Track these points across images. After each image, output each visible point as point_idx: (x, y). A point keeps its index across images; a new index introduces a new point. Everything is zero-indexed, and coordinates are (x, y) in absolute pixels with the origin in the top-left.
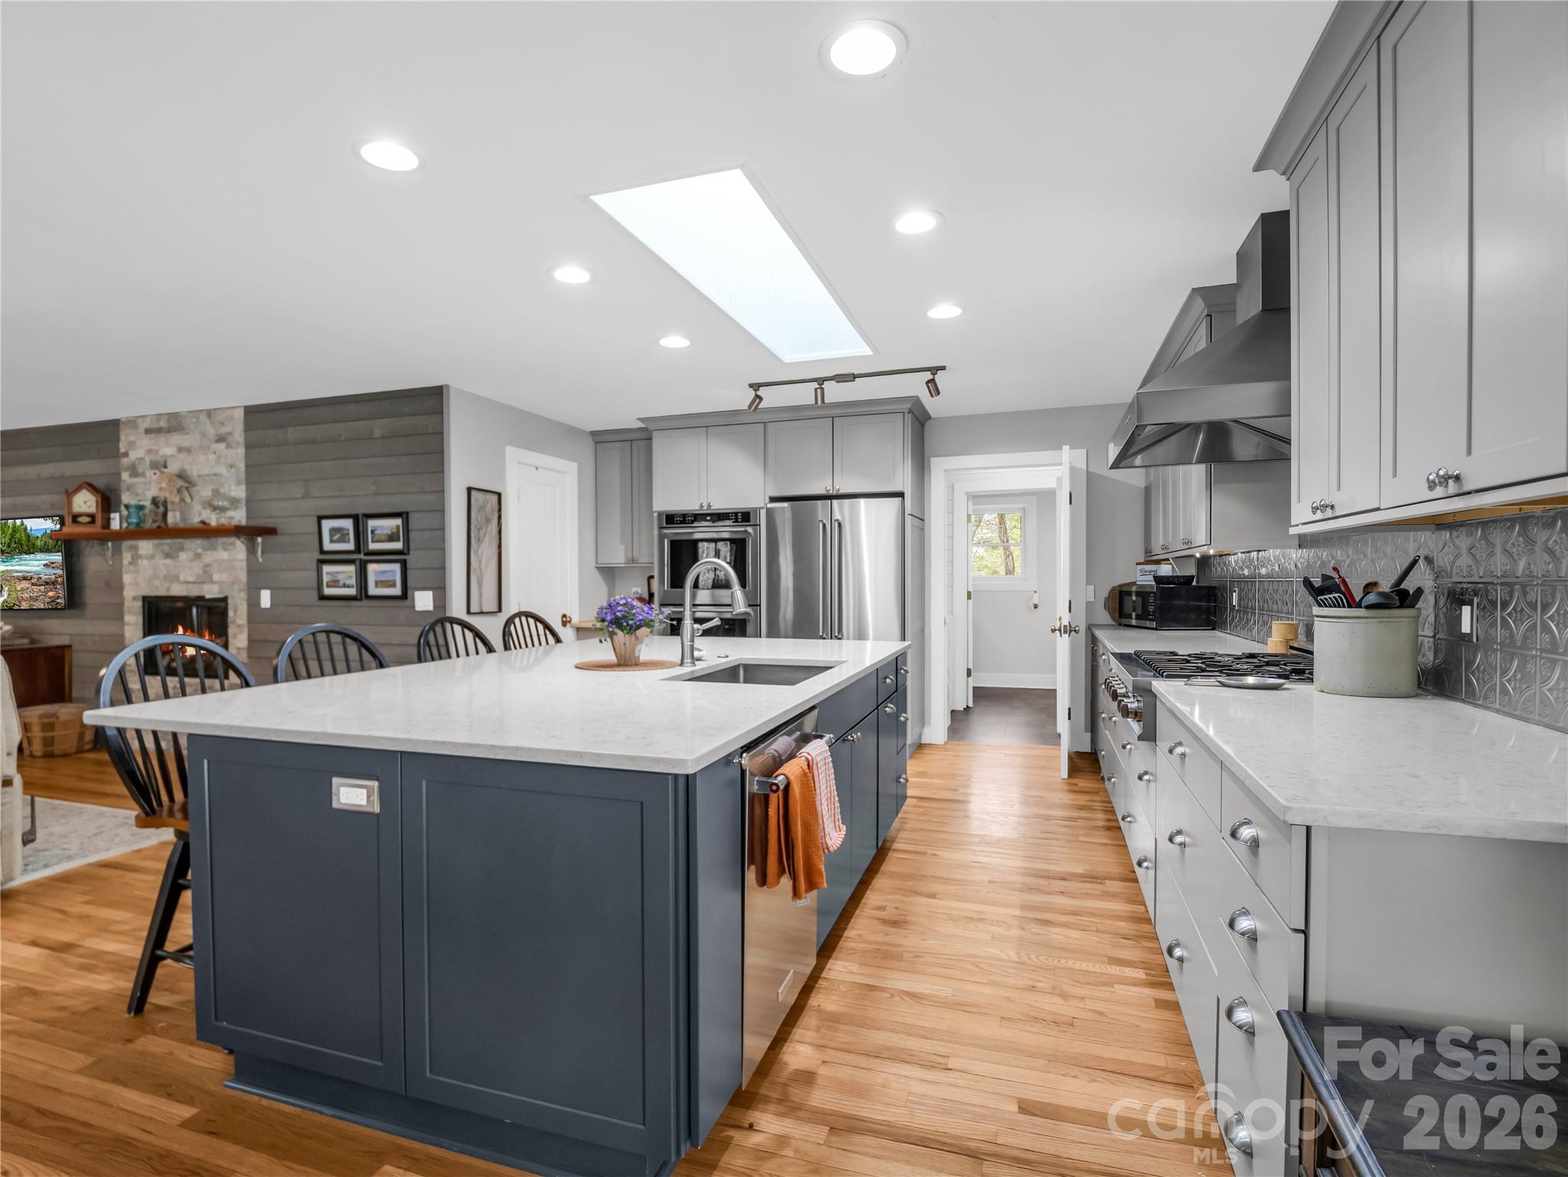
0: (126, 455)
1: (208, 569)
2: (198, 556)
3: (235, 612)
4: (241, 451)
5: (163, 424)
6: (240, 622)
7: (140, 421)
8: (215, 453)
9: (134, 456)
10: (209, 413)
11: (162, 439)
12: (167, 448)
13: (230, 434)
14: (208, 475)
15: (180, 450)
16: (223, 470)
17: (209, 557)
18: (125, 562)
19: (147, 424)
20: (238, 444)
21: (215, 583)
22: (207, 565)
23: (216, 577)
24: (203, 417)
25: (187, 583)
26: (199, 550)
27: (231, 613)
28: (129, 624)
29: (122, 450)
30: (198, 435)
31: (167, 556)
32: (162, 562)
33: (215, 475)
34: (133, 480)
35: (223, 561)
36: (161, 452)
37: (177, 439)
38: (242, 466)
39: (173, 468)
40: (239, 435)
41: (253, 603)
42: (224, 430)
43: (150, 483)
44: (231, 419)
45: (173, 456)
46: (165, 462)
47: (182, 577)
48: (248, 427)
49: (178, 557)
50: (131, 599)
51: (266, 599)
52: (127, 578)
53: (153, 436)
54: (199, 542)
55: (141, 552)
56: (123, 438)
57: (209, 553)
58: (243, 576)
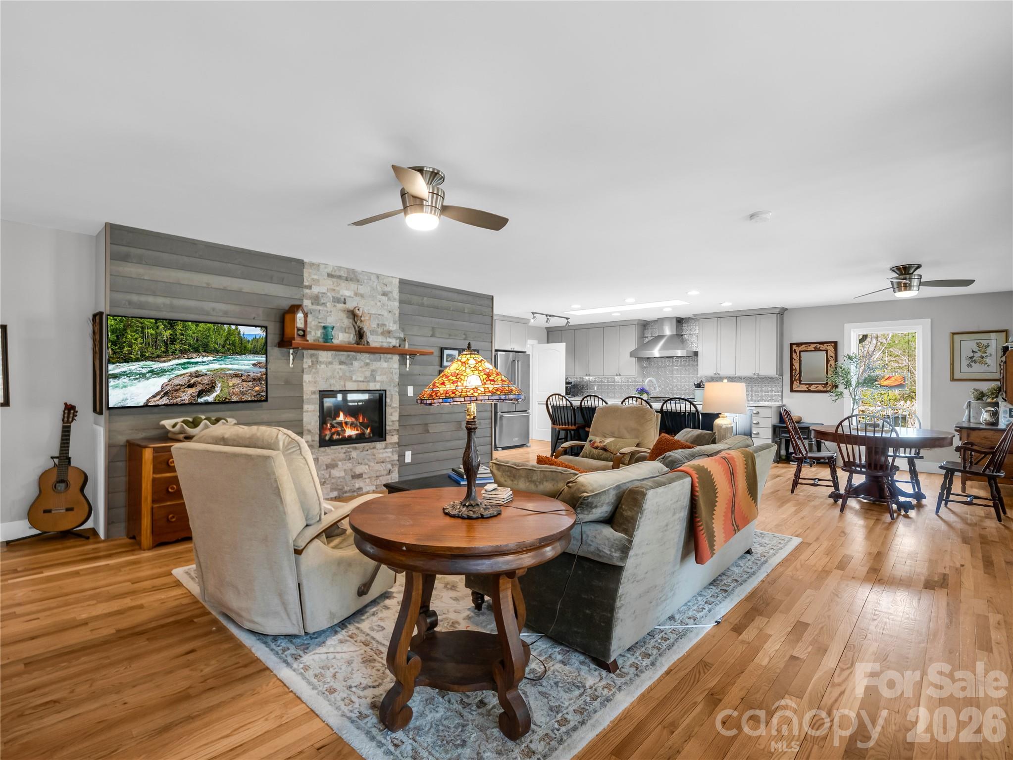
0: (310, 287)
1: (374, 373)
2: (367, 364)
3: (391, 400)
4: (397, 304)
5: (342, 274)
6: (395, 405)
7: (322, 266)
8: (380, 301)
9: (315, 290)
10: (378, 277)
11: (343, 284)
12: (346, 291)
13: (391, 292)
14: (375, 314)
15: (356, 294)
16: (386, 314)
17: (375, 365)
18: (305, 366)
19: (329, 270)
20: (395, 299)
21: (378, 382)
22: (373, 371)
23: (378, 378)
24: (373, 278)
25: (358, 381)
26: (368, 361)
27: (388, 400)
28: (307, 412)
29: (306, 283)
30: (369, 288)
31: (341, 363)
32: (336, 366)
33: (379, 315)
34: (314, 307)
35: (384, 368)
36: (341, 293)
37: (353, 286)
38: (397, 313)
39: (350, 305)
40: (396, 294)
41: (403, 394)
42: (387, 289)
43: (331, 312)
44: (391, 283)
45: (350, 297)
46: (345, 300)
47: (354, 378)
48: (401, 291)
49: (352, 364)
50: (309, 393)
51: (410, 391)
52: (307, 378)
53: (334, 280)
54: (367, 355)
55: (321, 359)
56: (306, 275)
57: (375, 363)
58: (396, 378)
